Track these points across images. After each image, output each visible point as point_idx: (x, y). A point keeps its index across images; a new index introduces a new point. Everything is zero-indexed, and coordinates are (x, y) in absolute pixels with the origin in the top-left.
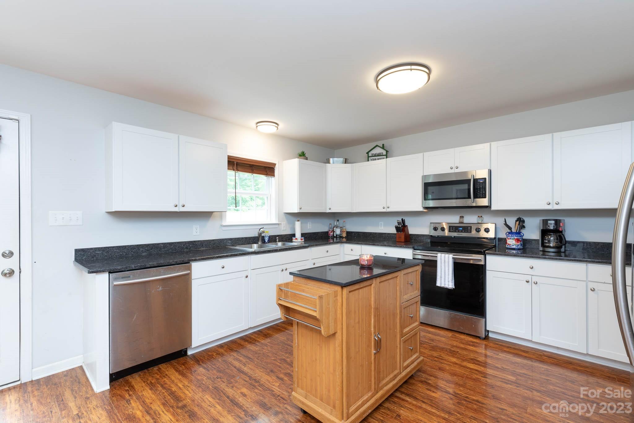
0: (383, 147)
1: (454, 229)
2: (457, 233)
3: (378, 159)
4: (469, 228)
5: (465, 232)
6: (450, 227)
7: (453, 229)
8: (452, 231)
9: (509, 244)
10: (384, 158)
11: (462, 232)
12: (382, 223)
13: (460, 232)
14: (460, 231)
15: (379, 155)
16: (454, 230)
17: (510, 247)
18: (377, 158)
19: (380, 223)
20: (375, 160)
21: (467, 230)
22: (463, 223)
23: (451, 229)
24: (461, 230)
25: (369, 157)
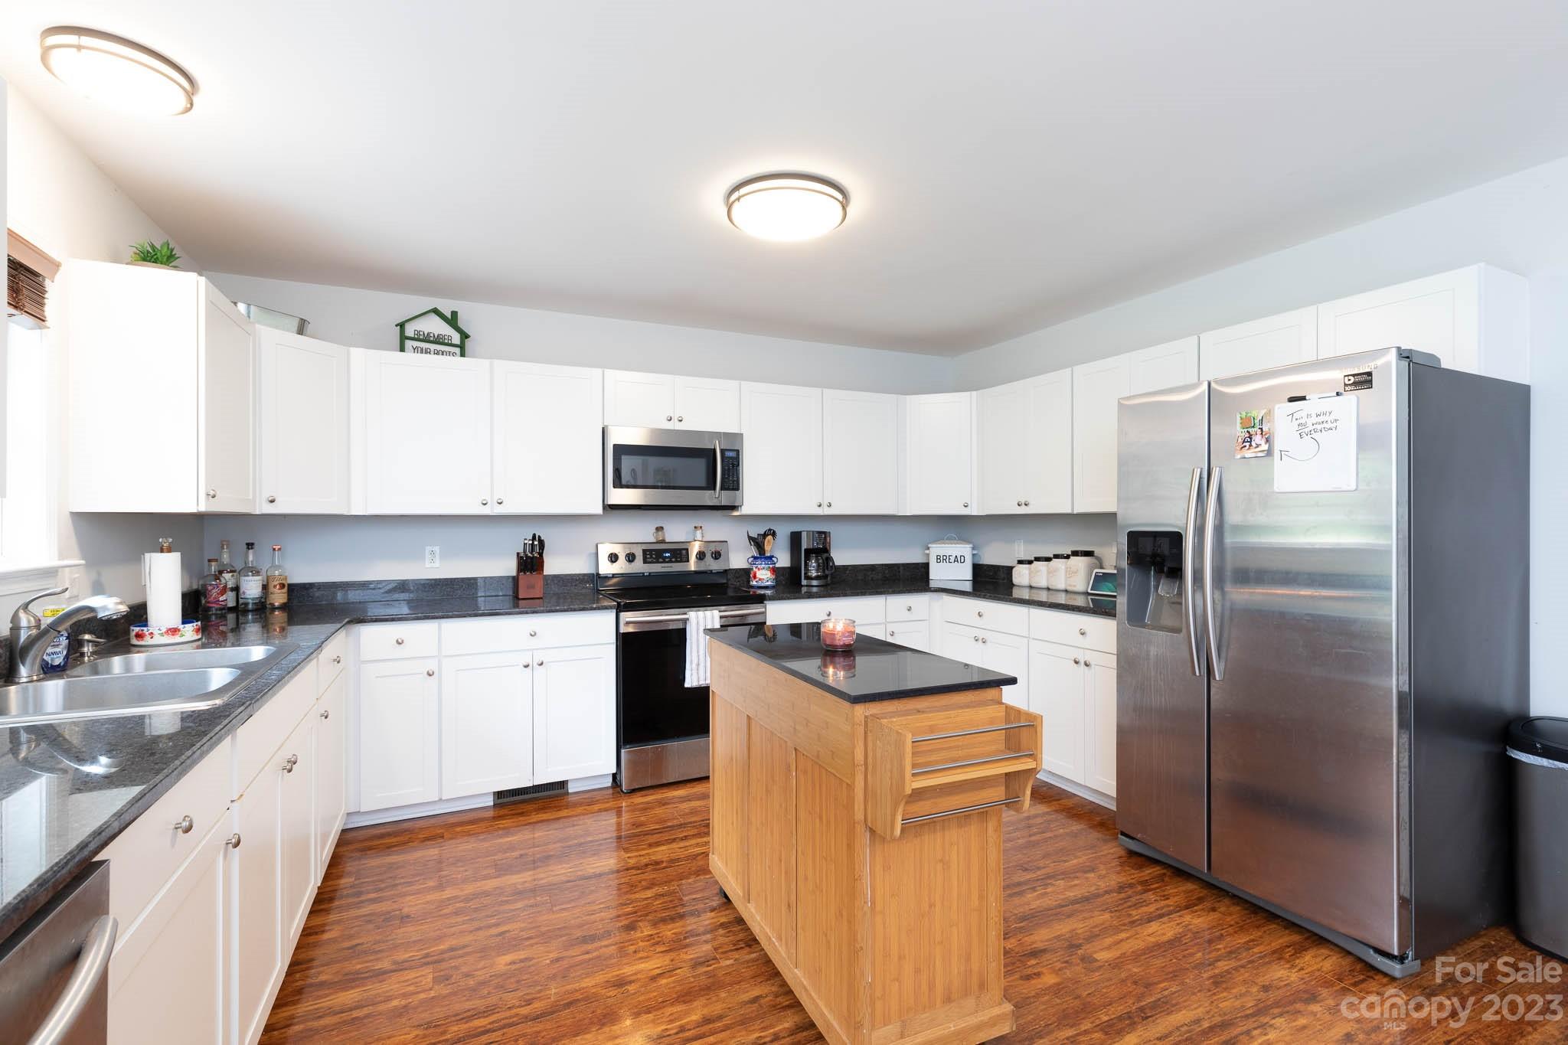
0: (452, 320)
1: (654, 556)
2: (663, 565)
3: (437, 353)
4: (684, 552)
5: (677, 561)
6: (644, 551)
7: (651, 557)
8: (650, 560)
9: (760, 579)
10: (454, 354)
11: (670, 562)
12: (437, 549)
13: (667, 562)
14: (667, 560)
15: (439, 340)
16: (654, 558)
17: (763, 585)
18: (433, 347)
19: (428, 549)
20: (427, 351)
21: (681, 557)
22: (663, 542)
23: (648, 556)
24: (668, 557)
25: (403, 338)
